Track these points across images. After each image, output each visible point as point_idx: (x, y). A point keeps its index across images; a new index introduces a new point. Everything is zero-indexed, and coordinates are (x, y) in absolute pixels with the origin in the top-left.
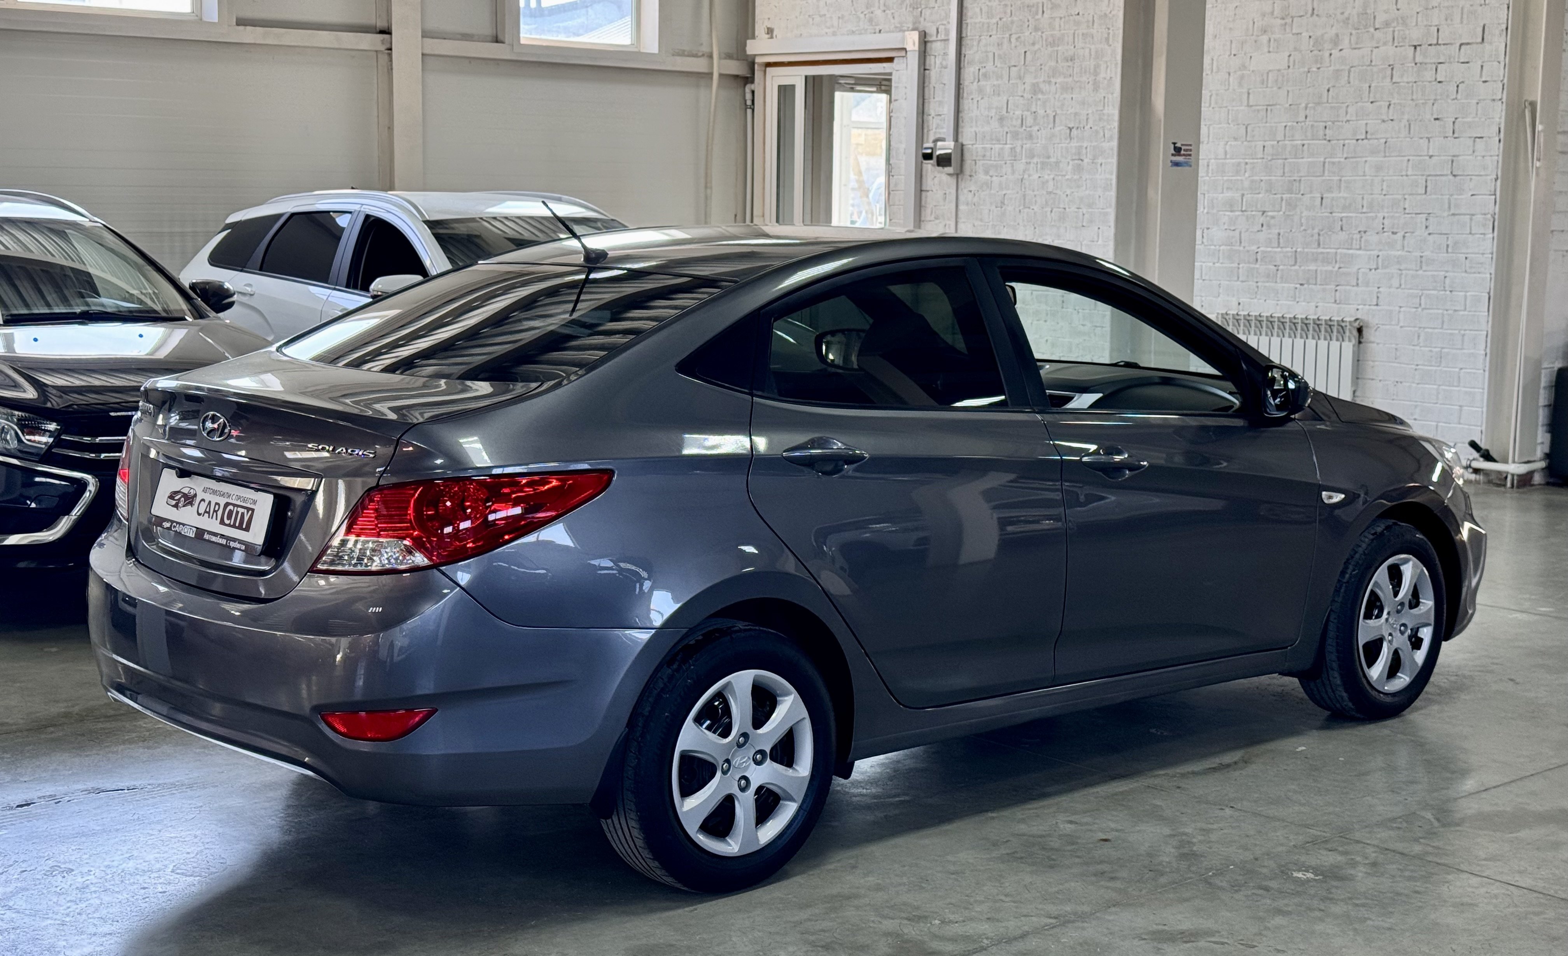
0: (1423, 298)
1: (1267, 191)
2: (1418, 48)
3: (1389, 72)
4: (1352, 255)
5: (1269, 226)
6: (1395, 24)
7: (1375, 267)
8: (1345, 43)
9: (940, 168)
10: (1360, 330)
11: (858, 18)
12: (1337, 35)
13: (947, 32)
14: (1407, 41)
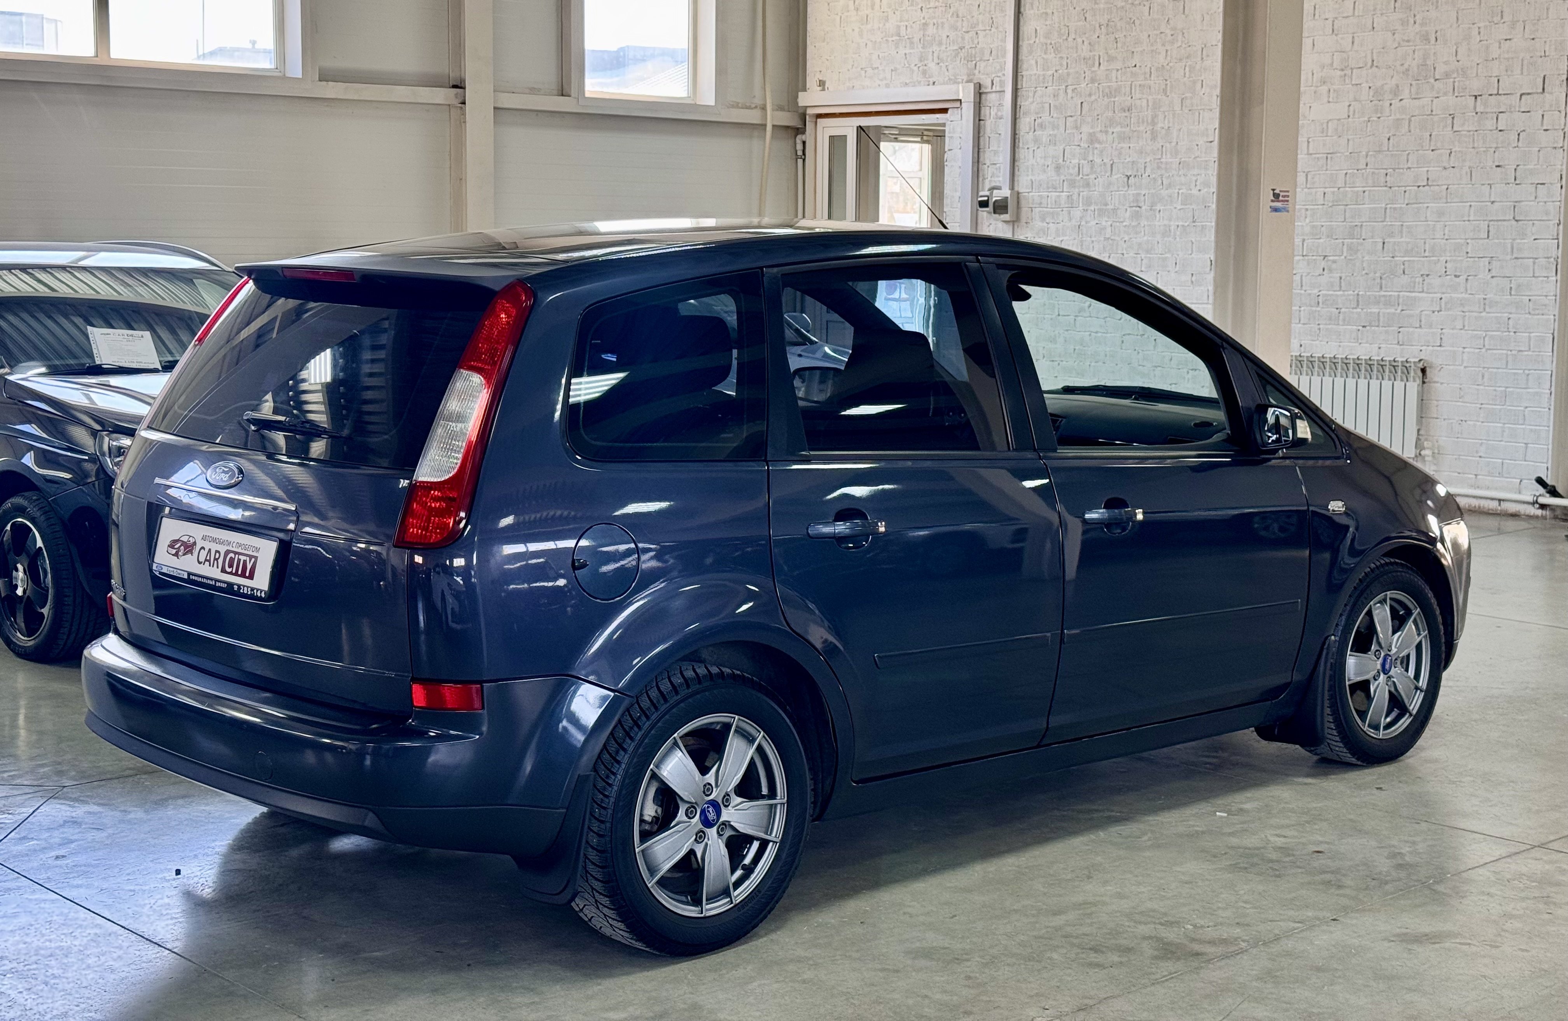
0: (1486, 339)
1: (1328, 237)
2: (1479, 98)
3: (1450, 121)
4: (1415, 298)
5: (1330, 270)
6: (1455, 75)
7: (1438, 309)
8: (1405, 94)
9: (997, 216)
10: (1423, 371)
11: (912, 71)
12: (1398, 86)
13: (1002, 83)
14: (1467, 90)
